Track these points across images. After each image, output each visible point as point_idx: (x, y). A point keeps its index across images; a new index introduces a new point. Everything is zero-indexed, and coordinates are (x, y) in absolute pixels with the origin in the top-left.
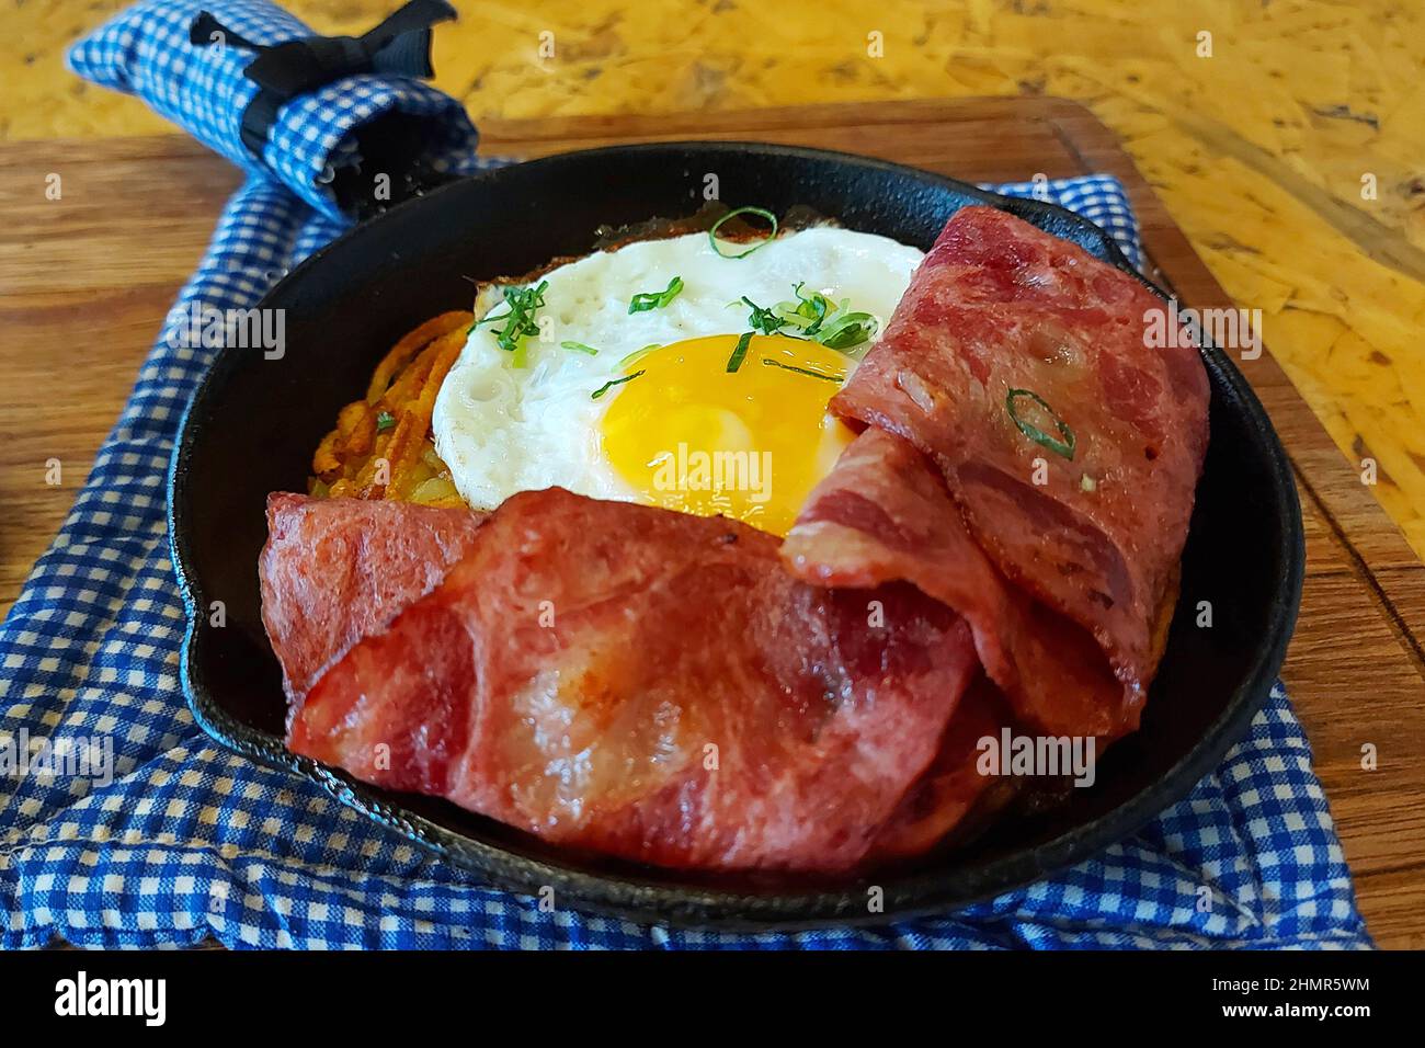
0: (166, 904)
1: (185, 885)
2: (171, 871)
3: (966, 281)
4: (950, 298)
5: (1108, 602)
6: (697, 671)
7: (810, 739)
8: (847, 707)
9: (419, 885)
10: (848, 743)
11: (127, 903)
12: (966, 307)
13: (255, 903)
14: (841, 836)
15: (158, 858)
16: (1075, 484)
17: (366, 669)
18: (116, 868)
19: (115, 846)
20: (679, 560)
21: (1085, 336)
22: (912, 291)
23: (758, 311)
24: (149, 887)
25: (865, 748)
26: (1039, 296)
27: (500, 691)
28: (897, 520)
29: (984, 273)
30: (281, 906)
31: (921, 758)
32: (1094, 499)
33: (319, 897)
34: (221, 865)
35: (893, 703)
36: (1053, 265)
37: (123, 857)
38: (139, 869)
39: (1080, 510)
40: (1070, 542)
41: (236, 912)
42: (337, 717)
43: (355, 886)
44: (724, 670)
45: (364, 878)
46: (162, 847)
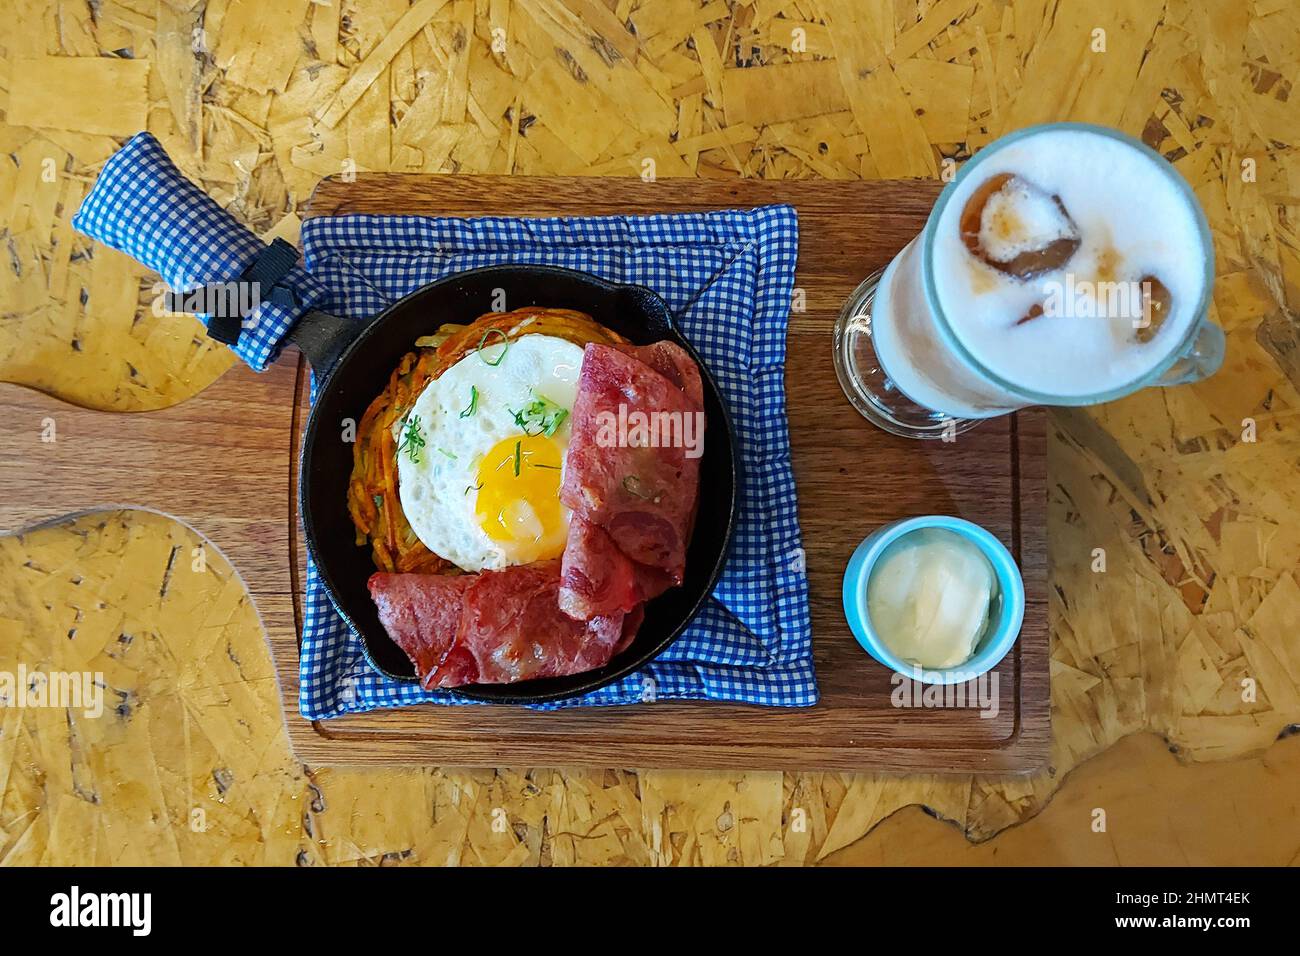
5: (668, 553)
6: (543, 630)
7: (583, 638)
8: (592, 624)
10: (594, 634)
14: (598, 664)
16: (653, 502)
23: (516, 415)
25: (600, 635)
27: (485, 660)
28: (592, 581)
29: (605, 396)
31: (618, 635)
36: (633, 380)
39: (656, 513)
40: (654, 532)
44: (551, 625)
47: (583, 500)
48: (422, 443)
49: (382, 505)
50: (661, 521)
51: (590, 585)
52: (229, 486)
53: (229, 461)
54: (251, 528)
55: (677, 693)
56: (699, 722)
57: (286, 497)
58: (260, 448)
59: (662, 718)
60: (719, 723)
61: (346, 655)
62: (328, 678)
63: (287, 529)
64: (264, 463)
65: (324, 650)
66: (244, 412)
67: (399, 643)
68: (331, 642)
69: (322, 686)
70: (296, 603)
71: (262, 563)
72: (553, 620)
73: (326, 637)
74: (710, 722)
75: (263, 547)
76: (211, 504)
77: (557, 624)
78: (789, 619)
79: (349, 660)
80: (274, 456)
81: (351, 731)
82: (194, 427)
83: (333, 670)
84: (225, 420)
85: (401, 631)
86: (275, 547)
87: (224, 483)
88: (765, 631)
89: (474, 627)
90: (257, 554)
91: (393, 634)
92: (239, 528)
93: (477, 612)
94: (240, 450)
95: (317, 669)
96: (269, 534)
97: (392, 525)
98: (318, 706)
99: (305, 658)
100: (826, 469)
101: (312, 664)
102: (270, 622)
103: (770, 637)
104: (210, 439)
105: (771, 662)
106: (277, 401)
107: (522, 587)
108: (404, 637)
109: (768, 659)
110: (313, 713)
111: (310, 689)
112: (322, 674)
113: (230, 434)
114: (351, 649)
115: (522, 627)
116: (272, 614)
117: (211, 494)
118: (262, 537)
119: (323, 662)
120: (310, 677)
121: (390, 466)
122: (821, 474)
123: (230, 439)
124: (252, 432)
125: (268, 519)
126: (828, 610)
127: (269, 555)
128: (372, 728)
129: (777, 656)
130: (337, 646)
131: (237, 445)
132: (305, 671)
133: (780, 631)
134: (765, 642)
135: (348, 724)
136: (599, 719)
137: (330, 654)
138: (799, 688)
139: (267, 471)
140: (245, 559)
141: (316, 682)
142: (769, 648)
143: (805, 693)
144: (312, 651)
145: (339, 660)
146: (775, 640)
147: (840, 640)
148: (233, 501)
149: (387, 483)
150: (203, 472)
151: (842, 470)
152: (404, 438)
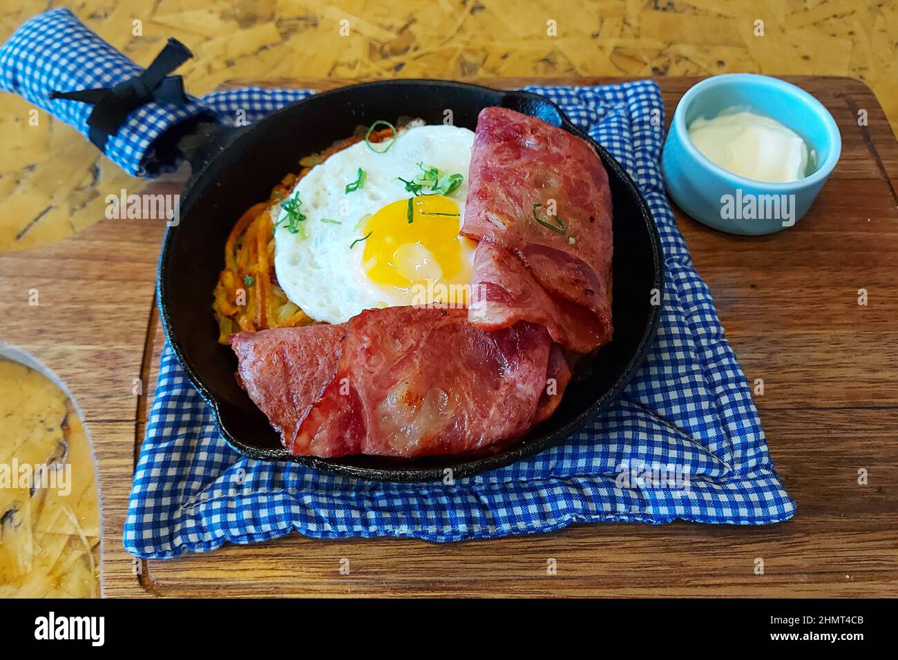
0: (273, 519)
1: (280, 510)
2: (271, 505)
3: (498, 151)
4: (494, 163)
5: (592, 293)
6: (448, 375)
7: (497, 388)
8: (508, 371)
9: (378, 494)
10: (512, 385)
11: (256, 522)
12: (503, 167)
13: (311, 513)
14: (520, 423)
15: (263, 500)
16: (567, 241)
17: (318, 416)
18: (246, 507)
19: (241, 497)
20: (427, 329)
21: (556, 170)
22: (475, 161)
23: (408, 184)
24: (264, 513)
25: (519, 386)
26: (531, 152)
27: (374, 408)
28: (509, 291)
29: (504, 145)
30: (323, 513)
32: (575, 247)
33: (339, 507)
34: (292, 499)
35: (526, 366)
36: (532, 133)
37: (247, 502)
38: (256, 507)
39: (573, 253)
40: (573, 269)
41: (305, 519)
42: (311, 437)
43: (350, 499)
44: (457, 371)
45: (353, 495)
46: (263, 494)
47: (488, 225)
48: (302, 218)
49: (253, 284)
50: (578, 261)
51: (507, 294)
52: (84, 316)
53: (90, 292)
54: (99, 355)
55: (614, 512)
56: (646, 557)
57: (145, 324)
58: (124, 281)
59: (599, 554)
60: (674, 557)
61: (192, 478)
62: (166, 501)
63: (140, 355)
64: (127, 293)
65: (165, 465)
66: (114, 250)
67: (264, 409)
68: (175, 457)
69: (157, 510)
70: (138, 432)
71: (106, 389)
72: (460, 365)
73: (169, 450)
74: (664, 556)
75: (111, 373)
76: (59, 333)
77: (464, 370)
78: (737, 418)
79: (196, 485)
80: (139, 288)
81: (189, 583)
82: (58, 263)
83: (174, 493)
84: (92, 257)
85: (266, 388)
86: (122, 373)
87: (80, 312)
88: (712, 433)
89: (362, 359)
90: (101, 381)
91: (255, 394)
92: (86, 355)
93: (366, 338)
94: (102, 283)
95: (152, 487)
96: (118, 361)
97: (263, 301)
98: (147, 534)
99: (140, 475)
100: (737, 286)
101: (147, 480)
102: (103, 453)
103: (719, 439)
104: (74, 273)
105: (726, 471)
106: (150, 240)
107: (420, 318)
108: (268, 398)
109: (721, 467)
110: (139, 543)
111: (141, 511)
112: (158, 495)
113: (95, 268)
114: (199, 471)
115: (421, 362)
116: (108, 444)
117: (63, 323)
118: (110, 364)
119: (162, 479)
120: (142, 496)
121: (265, 250)
122: (732, 290)
123: (95, 273)
124: (118, 267)
125: (121, 346)
126: (774, 422)
127: (115, 382)
128: (216, 579)
129: (732, 463)
130: (182, 464)
131: (100, 278)
132: (137, 489)
133: (729, 435)
134: (713, 447)
135: (185, 574)
136: (516, 558)
137: (172, 472)
138: (769, 496)
139: (130, 300)
140: (86, 386)
141: (150, 503)
142: (720, 453)
143: (778, 501)
144: (149, 466)
145: (182, 485)
146: (725, 445)
147: (799, 454)
148: (84, 329)
149: (261, 266)
150: (57, 303)
151: (753, 286)
152: (284, 213)
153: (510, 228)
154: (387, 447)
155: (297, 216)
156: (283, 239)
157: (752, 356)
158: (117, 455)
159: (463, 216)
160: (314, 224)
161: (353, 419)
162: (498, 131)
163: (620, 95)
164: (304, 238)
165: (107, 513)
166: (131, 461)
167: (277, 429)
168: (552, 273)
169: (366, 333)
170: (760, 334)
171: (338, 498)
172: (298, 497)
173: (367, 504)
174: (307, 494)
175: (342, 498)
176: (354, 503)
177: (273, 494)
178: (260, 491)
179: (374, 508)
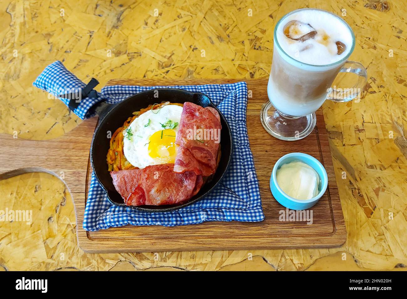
0: (123, 221)
1: (125, 218)
2: (123, 217)
3: (187, 117)
4: (186, 121)
5: (210, 160)
6: (168, 184)
7: (182, 187)
8: (185, 183)
10: (186, 186)
11: (118, 221)
12: (188, 122)
13: (133, 219)
14: (187, 197)
16: (205, 145)
17: (133, 196)
18: (116, 217)
19: (115, 215)
20: (163, 172)
21: (203, 123)
22: (181, 119)
23: (162, 125)
24: (121, 219)
25: (188, 186)
26: (197, 117)
27: (148, 193)
29: (189, 115)
30: (136, 219)
31: (194, 186)
32: (207, 146)
33: (141, 217)
35: (190, 181)
36: (198, 111)
37: (116, 216)
38: (119, 217)
39: (206, 148)
40: (205, 153)
41: (132, 221)
42: (131, 201)
44: (171, 183)
47: (182, 141)
48: (132, 135)
49: (118, 155)
50: (207, 151)
51: (184, 163)
52: (69, 161)
53: (70, 153)
54: (74, 173)
55: (216, 218)
56: (224, 230)
57: (87, 163)
58: (81, 149)
59: (211, 229)
60: (231, 230)
61: (101, 209)
62: (94, 216)
63: (86, 173)
64: (81, 154)
65: (94, 206)
66: (77, 140)
67: (120, 193)
68: (97, 203)
69: (92, 218)
70: (86, 196)
71: (76, 183)
72: (172, 181)
73: (95, 202)
74: (229, 230)
75: (77, 178)
76: (62, 166)
77: (173, 183)
78: (253, 192)
79: (102, 211)
80: (85, 152)
81: (101, 237)
82: (61, 144)
83: (96, 213)
84: (71, 142)
85: (120, 187)
86: (81, 178)
87: (67, 159)
88: (245, 196)
89: (145, 180)
90: (75, 181)
92: (70, 173)
93: (146, 175)
94: (74, 150)
95: (90, 212)
96: (80, 175)
97: (120, 160)
98: (89, 225)
99: (87, 209)
100: (262, 151)
101: (89, 210)
102: (76, 202)
103: (247, 198)
104: (65, 147)
105: (248, 207)
106: (88, 136)
107: (162, 169)
108: (121, 190)
109: (246, 206)
110: (87, 227)
111: (87, 219)
112: (92, 214)
113: (72, 146)
114: (103, 207)
115: (161, 181)
116: (78, 199)
117: (63, 163)
118: (77, 175)
119: (93, 210)
120: (88, 215)
121: (121, 144)
122: (260, 152)
123: (71, 147)
124: (78, 145)
125: (80, 170)
126: (265, 193)
127: (79, 181)
128: (108, 236)
129: (250, 205)
130: (98, 205)
131: (73, 149)
132: (86, 213)
133: (250, 197)
134: (245, 200)
135: (100, 235)
137: (96, 208)
138: (257, 214)
139: (83, 156)
140: (71, 182)
141: (90, 216)
142: (247, 202)
143: (260, 216)
144: (89, 206)
145: (99, 211)
146: (248, 200)
147: (270, 202)
148: (69, 165)
149: (120, 149)
150: (61, 157)
151: (266, 151)
152: (126, 133)
153: (187, 143)
154: (152, 203)
155: (130, 134)
156: (126, 141)
157: (262, 173)
158: (80, 202)
159: (176, 137)
160: (135, 137)
161: (143, 196)
162: (188, 110)
163: (234, 88)
164: (132, 141)
165: (78, 218)
166: (84, 204)
167: (123, 198)
168: (198, 155)
169: (146, 174)
170: (266, 166)
171: (141, 215)
172: (130, 214)
173: (149, 216)
174: (133, 214)
175: (142, 215)
176: (145, 216)
177: (123, 214)
178: (120, 213)
179: (150, 218)
